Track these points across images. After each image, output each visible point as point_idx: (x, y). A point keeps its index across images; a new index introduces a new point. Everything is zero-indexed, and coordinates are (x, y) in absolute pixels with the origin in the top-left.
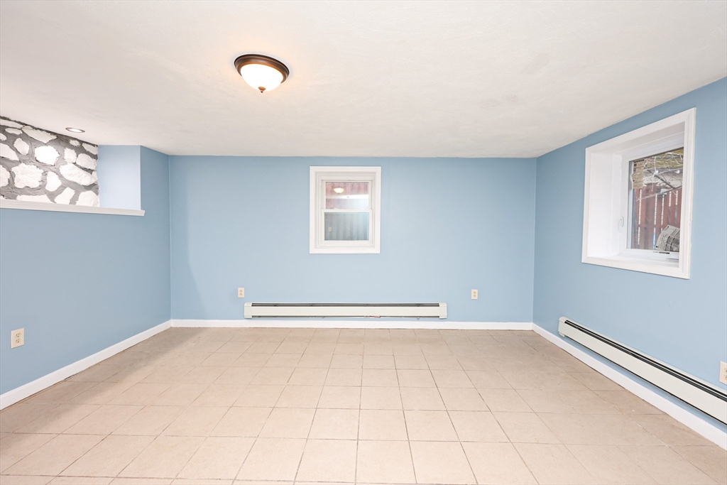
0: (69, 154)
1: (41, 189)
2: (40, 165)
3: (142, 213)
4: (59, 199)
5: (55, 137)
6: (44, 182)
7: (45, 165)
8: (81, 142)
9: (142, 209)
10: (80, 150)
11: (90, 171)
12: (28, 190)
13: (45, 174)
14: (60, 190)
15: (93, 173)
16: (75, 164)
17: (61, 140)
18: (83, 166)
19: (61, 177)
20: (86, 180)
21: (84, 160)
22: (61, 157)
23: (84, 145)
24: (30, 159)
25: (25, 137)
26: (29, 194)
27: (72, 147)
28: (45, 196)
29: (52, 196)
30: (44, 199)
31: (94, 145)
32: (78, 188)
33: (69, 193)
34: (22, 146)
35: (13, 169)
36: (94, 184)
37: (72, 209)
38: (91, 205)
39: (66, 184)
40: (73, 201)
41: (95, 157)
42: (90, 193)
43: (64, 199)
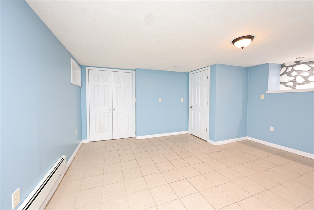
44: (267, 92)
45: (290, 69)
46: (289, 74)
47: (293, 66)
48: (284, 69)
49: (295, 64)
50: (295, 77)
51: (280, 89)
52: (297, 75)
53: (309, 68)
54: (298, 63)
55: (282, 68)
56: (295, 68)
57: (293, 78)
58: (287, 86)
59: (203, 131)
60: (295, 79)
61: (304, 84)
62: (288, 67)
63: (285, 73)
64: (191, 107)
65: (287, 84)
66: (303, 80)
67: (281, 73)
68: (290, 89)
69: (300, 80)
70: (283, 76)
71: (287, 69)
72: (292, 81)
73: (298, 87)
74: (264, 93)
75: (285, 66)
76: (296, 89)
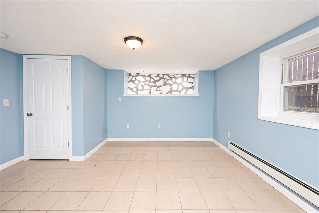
0: (185, 79)
1: (177, 90)
2: (177, 84)
3: (199, 95)
4: (182, 92)
5: (182, 75)
6: (178, 88)
7: (179, 83)
8: (189, 74)
9: (199, 93)
10: (189, 77)
11: (192, 83)
12: (175, 91)
13: (178, 86)
14: (182, 90)
15: (193, 83)
16: (187, 81)
17: (184, 75)
18: (189, 82)
19: (182, 86)
20: (190, 85)
21: (190, 80)
22: (183, 80)
23: (190, 75)
24: (175, 83)
25: (175, 77)
26: (174, 92)
27: (186, 77)
28: (178, 92)
29: (180, 92)
30: (178, 93)
31: (193, 74)
32: (187, 89)
33: (185, 90)
34: (174, 80)
35: (172, 86)
36: (192, 87)
37: (185, 95)
38: (191, 94)
39: (184, 88)
40: (186, 93)
41: (193, 78)
42: (191, 90)
43: (183, 93)
44: (124, 95)
45: (134, 78)
46: (134, 82)
47: (136, 76)
48: (131, 77)
49: (137, 75)
50: (137, 84)
51: (129, 93)
52: (138, 84)
53: (144, 80)
54: (138, 75)
55: (129, 76)
56: (137, 78)
57: (136, 86)
58: (133, 91)
59: (61, 148)
60: (137, 87)
61: (142, 91)
62: (133, 76)
63: (131, 81)
64: (30, 115)
65: (133, 90)
66: (142, 88)
67: (129, 81)
68: (134, 93)
69: (140, 87)
70: (130, 82)
71: (132, 77)
72: (135, 87)
73: (139, 92)
74: (121, 96)
75: (131, 75)
76: (138, 94)
